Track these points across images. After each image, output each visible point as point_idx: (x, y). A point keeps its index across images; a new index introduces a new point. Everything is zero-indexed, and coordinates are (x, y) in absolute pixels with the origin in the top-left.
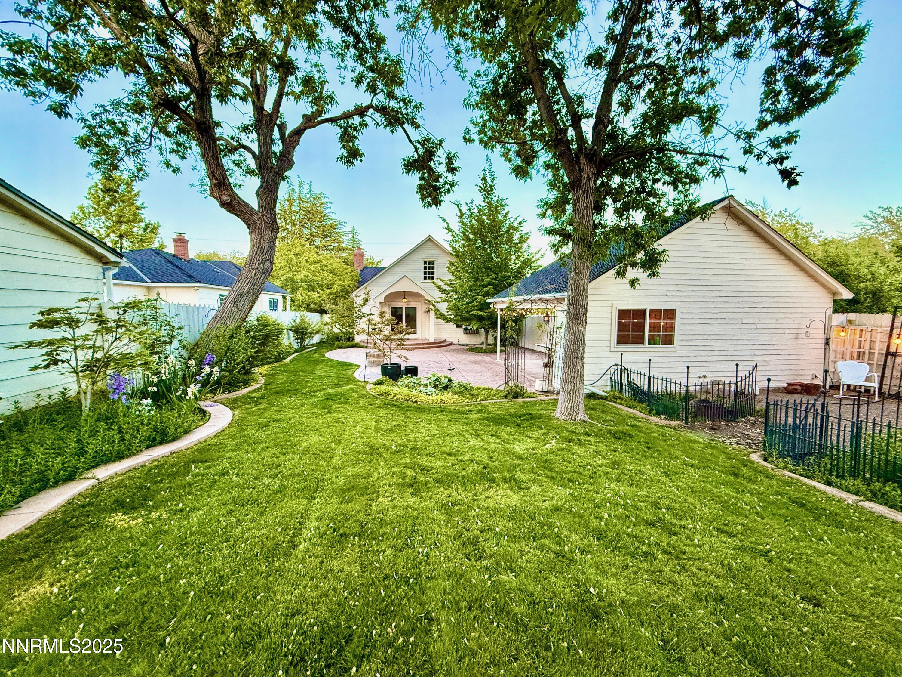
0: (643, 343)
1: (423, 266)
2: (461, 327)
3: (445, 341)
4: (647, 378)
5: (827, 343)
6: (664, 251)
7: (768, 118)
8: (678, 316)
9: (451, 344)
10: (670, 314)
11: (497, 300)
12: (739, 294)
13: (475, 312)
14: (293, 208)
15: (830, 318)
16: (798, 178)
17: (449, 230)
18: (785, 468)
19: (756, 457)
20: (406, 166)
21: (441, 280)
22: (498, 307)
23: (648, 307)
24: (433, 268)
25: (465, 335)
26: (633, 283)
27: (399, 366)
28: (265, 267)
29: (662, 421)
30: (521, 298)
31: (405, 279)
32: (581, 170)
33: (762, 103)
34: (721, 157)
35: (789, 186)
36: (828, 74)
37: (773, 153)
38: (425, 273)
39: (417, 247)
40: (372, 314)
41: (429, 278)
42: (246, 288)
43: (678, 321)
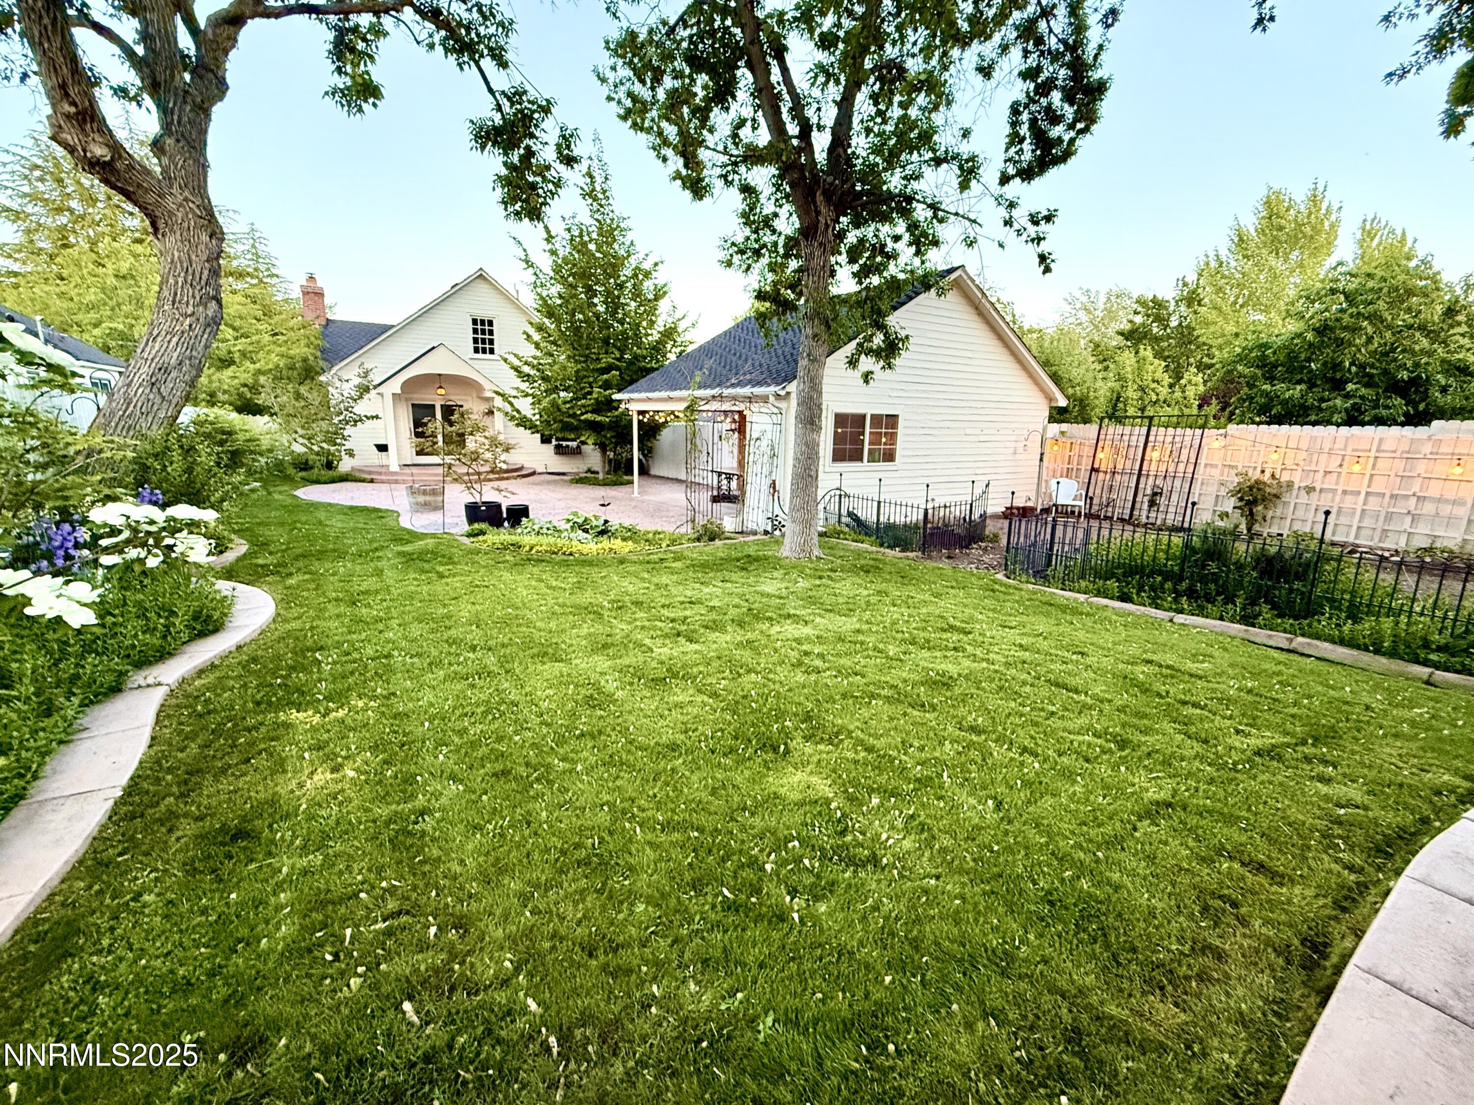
0: (861, 460)
1: (470, 326)
2: (549, 442)
3: (522, 468)
4: (875, 504)
5: (1041, 460)
6: (907, 337)
7: (1011, 171)
8: (901, 423)
9: (533, 474)
10: (892, 420)
11: (630, 396)
12: (965, 397)
13: (589, 416)
15: (1045, 429)
16: (1052, 265)
17: (529, 263)
18: (1028, 582)
19: (1000, 576)
20: (477, 137)
21: (516, 355)
22: (634, 407)
23: (869, 411)
24: (491, 333)
25: (557, 457)
26: (867, 377)
27: (498, 506)
28: (210, 313)
29: (896, 553)
30: (709, 392)
31: (442, 348)
32: (818, 213)
33: (1007, 150)
34: (974, 221)
35: (1044, 272)
36: (1071, 127)
37: (1032, 230)
38: (475, 341)
39: (457, 290)
40: (377, 417)
41: (484, 351)
42: (175, 355)
43: (901, 430)
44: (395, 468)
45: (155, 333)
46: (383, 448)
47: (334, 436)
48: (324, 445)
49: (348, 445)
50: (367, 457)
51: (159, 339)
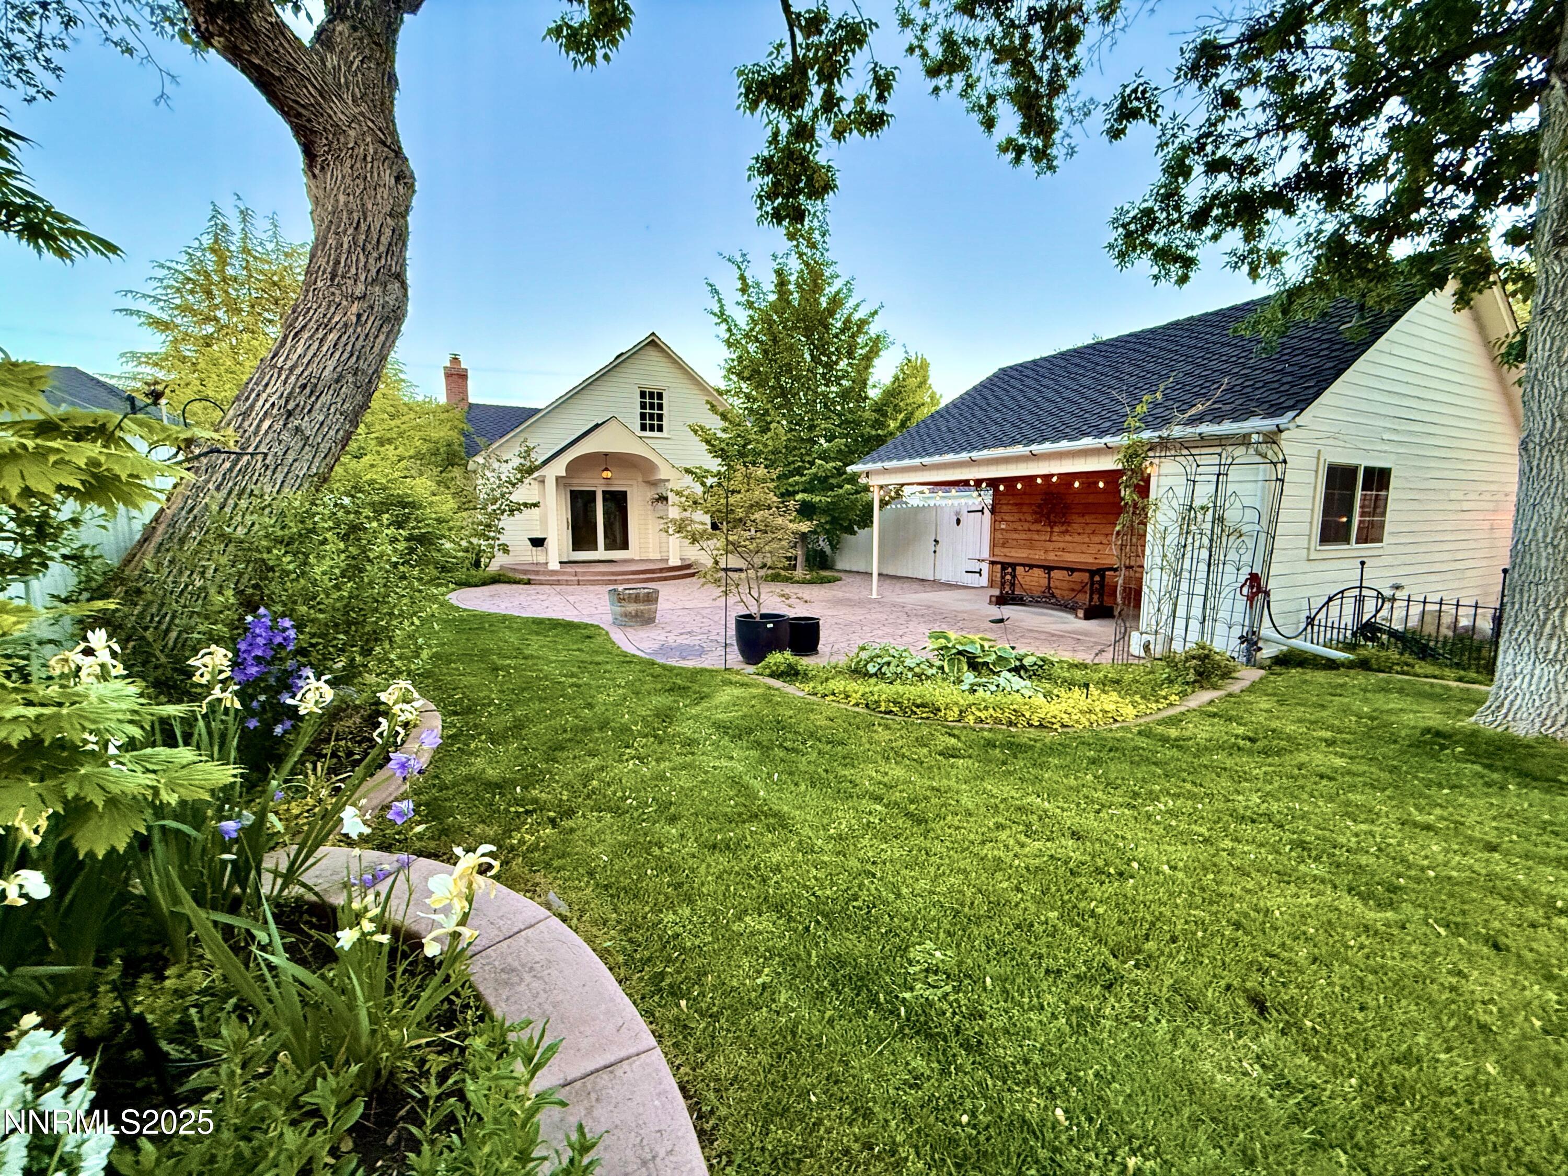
0: (1349, 540)
1: (638, 400)
3: (694, 564)
8: (1395, 482)
11: (870, 466)
14: (230, 271)
17: (722, 317)
20: (750, 91)
21: (702, 427)
22: (875, 481)
23: (1363, 462)
24: (660, 407)
28: (391, 300)
31: (614, 424)
38: (643, 416)
39: (621, 361)
40: (536, 505)
41: (652, 429)
42: (331, 364)
43: (1393, 494)
44: (554, 565)
45: (298, 325)
46: (538, 542)
47: (488, 529)
48: (475, 541)
49: (503, 539)
50: (523, 554)
51: (306, 335)
